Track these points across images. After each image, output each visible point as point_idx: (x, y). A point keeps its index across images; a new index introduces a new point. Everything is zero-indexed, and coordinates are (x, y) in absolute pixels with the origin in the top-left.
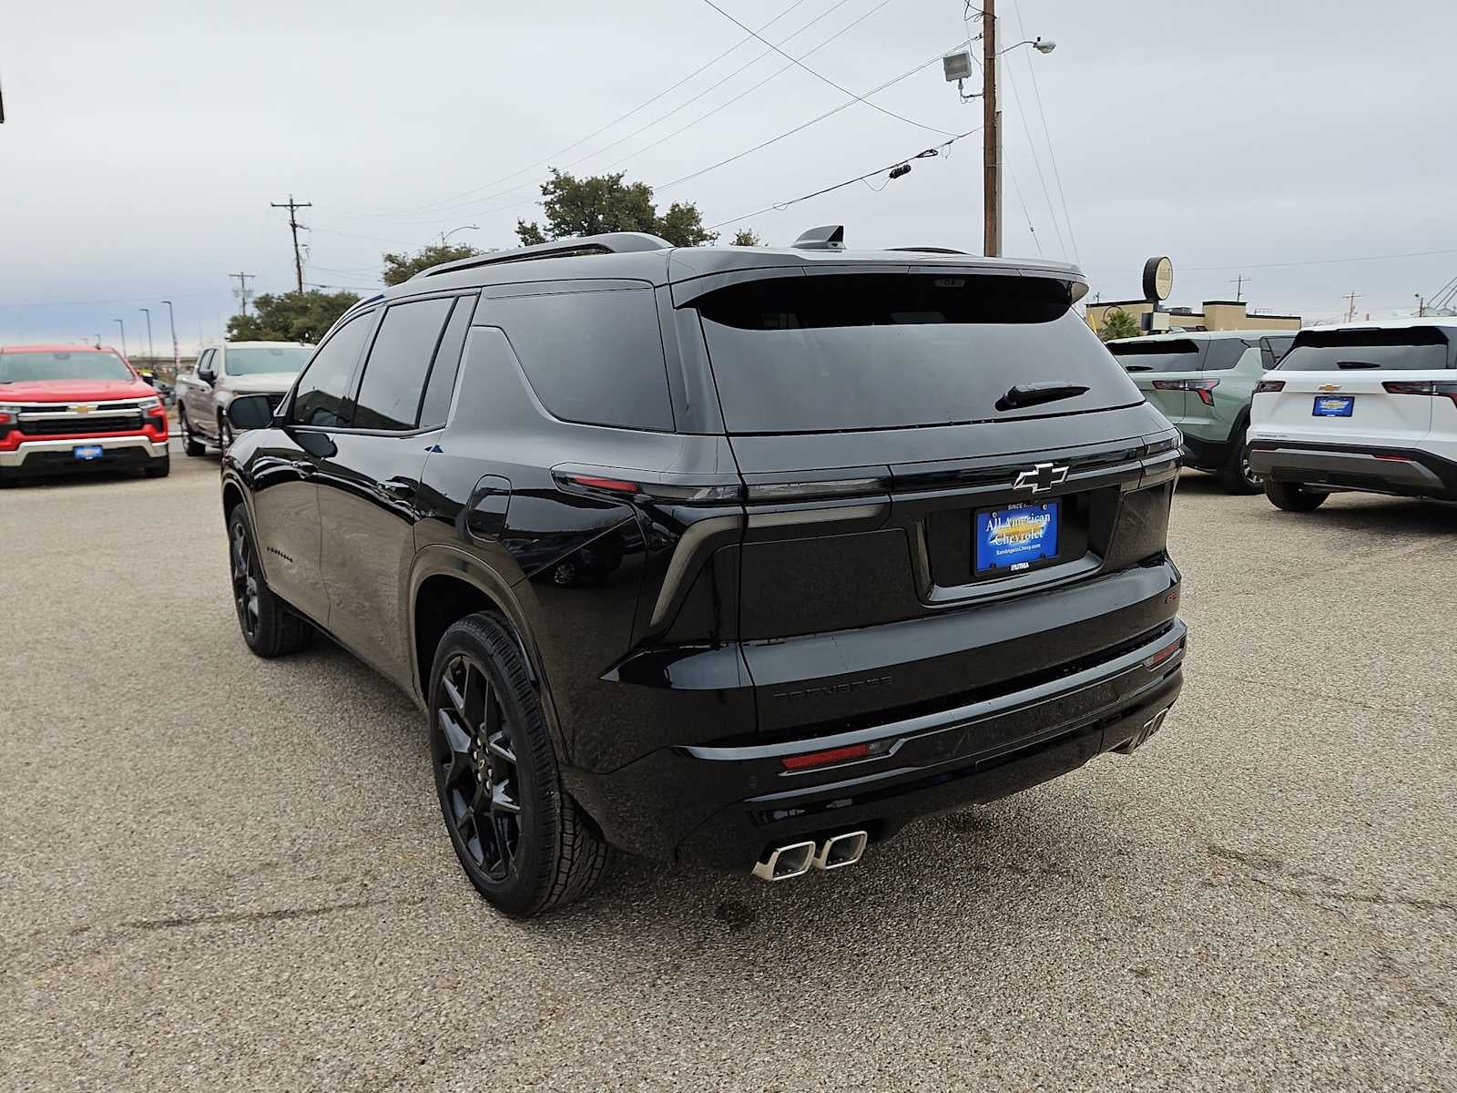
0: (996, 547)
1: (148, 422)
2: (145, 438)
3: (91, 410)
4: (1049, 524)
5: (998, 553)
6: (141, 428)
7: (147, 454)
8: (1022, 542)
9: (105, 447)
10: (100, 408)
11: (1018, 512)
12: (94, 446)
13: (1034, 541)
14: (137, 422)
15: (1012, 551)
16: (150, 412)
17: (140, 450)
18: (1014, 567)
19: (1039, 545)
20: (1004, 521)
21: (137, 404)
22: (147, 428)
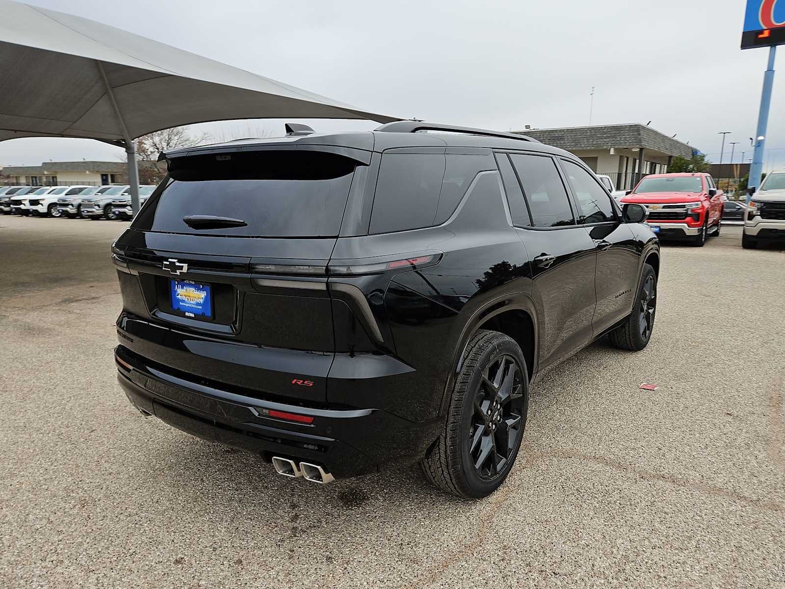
0: (179, 300)
1: (690, 215)
2: (686, 225)
3: (659, 209)
4: (206, 297)
5: (181, 304)
6: (684, 219)
7: (685, 233)
8: (192, 302)
9: (661, 228)
10: (664, 207)
11: (190, 285)
12: (656, 227)
13: (198, 304)
14: (682, 216)
15: (187, 305)
16: (693, 210)
17: (681, 231)
18: (187, 314)
19: (201, 307)
20: (182, 287)
21: (685, 206)
22: (688, 219)
